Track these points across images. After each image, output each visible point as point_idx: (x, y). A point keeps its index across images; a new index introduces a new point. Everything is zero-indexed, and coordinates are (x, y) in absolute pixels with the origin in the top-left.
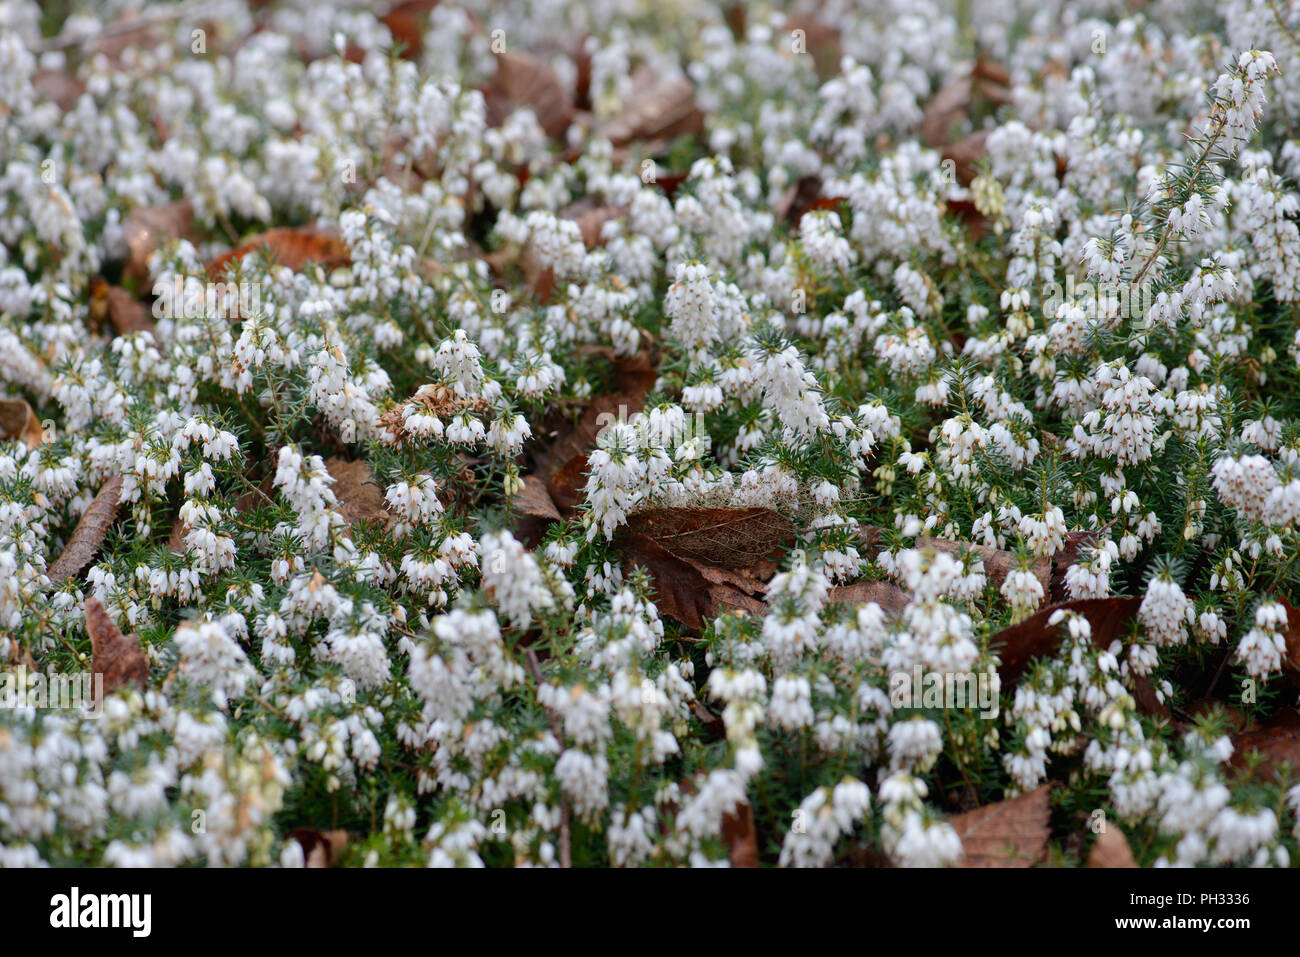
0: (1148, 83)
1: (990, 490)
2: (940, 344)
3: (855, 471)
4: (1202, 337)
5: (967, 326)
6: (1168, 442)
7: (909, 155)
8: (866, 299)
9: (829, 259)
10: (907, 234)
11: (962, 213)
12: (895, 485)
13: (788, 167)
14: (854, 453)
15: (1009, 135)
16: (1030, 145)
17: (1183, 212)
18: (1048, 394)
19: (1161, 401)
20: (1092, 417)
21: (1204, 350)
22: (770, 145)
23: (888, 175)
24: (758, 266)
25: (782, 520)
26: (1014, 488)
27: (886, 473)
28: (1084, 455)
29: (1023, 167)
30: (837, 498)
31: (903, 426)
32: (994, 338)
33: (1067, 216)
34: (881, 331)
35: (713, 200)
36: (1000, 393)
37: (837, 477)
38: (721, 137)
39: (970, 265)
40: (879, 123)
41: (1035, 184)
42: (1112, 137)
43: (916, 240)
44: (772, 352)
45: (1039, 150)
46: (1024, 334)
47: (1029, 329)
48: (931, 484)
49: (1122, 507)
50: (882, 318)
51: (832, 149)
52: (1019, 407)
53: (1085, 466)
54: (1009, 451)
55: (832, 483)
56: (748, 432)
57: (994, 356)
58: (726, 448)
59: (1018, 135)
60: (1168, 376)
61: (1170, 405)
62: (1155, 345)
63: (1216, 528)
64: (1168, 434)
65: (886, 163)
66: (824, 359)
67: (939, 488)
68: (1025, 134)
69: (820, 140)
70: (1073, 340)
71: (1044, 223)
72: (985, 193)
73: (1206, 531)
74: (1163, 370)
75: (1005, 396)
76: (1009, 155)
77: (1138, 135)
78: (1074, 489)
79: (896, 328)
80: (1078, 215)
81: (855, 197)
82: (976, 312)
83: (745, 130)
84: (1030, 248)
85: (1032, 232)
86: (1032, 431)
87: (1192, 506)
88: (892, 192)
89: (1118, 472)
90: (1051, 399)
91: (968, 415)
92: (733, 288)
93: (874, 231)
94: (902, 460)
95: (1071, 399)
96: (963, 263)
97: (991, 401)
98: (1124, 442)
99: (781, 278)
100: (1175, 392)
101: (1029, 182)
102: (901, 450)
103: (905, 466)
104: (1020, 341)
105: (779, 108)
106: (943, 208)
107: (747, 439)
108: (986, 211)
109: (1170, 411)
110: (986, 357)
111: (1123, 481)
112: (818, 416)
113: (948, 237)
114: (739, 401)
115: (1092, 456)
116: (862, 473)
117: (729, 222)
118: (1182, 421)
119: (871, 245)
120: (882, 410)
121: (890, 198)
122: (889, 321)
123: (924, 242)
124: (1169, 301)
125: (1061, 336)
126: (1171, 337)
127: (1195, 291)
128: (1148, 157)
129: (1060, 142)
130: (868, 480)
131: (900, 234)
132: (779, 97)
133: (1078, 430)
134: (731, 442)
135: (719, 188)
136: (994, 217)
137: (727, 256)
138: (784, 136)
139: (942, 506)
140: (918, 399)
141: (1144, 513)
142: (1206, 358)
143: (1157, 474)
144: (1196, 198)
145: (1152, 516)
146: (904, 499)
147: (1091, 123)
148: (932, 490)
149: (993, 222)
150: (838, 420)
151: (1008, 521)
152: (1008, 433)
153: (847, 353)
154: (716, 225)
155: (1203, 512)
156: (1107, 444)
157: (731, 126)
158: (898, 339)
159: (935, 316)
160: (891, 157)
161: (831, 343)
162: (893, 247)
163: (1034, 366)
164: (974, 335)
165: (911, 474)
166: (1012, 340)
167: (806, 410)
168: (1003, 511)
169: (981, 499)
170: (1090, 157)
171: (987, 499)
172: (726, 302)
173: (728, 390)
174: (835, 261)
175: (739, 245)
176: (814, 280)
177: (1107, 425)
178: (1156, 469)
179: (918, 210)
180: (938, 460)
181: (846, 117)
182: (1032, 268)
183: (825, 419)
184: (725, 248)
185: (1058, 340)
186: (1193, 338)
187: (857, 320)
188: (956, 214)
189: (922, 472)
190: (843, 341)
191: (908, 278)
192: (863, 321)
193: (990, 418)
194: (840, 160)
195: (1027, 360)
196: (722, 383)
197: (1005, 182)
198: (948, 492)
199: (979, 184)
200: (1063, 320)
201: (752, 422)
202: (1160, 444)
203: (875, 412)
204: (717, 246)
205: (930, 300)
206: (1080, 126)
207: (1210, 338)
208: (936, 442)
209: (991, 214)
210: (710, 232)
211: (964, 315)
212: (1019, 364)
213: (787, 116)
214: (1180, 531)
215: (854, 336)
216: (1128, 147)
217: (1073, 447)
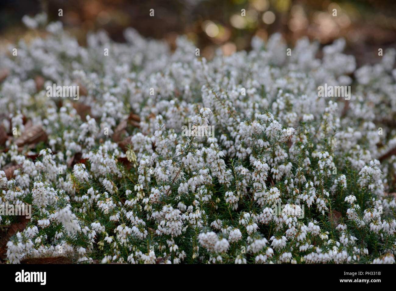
0: (180, 119)
1: (133, 247)
2: (118, 202)
3: (91, 244)
4: (197, 196)
5: (126, 196)
6: (187, 229)
7: (108, 144)
8: (94, 190)
9: (82, 178)
10: (107, 169)
11: (123, 162)
12: (104, 247)
13: (72, 150)
14: (90, 238)
15: (138, 137)
16: (144, 140)
17: (186, 158)
18: (150, 216)
19: (184, 216)
20: (163, 222)
21: (198, 200)
22: (66, 144)
23: (100, 151)
24: (62, 181)
25: (69, 260)
26: (141, 246)
27: (101, 243)
28: (161, 234)
29: (142, 146)
30: (85, 252)
31: (106, 228)
32: (133, 200)
33: (155, 161)
34: (99, 199)
35: (47, 162)
36: (135, 217)
37: (85, 246)
38: (52, 142)
39: (126, 177)
40: (100, 135)
41: (146, 152)
42: (168, 136)
43: (110, 171)
44: (61, 208)
45: (147, 141)
46: (142, 198)
47: (143, 196)
48: (115, 246)
49: (173, 250)
50: (98, 196)
51: (85, 144)
52: (141, 221)
53: (162, 237)
54: (138, 234)
55: (83, 247)
56: (58, 233)
57: (134, 205)
58: (52, 238)
59: (140, 137)
60: (187, 208)
61: (187, 217)
62: (183, 199)
63: (204, 254)
64: (187, 226)
65: (101, 148)
66: (82, 209)
67: (117, 247)
68: (143, 136)
69: (81, 141)
70: (156, 199)
71: (146, 164)
72: (130, 155)
73: (200, 256)
74: (185, 207)
75: (137, 218)
76: (138, 143)
77: (175, 135)
78: (158, 245)
79: (103, 198)
80: (158, 161)
81: (90, 158)
82: (128, 192)
83: (60, 139)
84: (142, 172)
85: (143, 167)
86: (145, 228)
87: (195, 248)
88: (102, 156)
89: (172, 239)
90: (151, 217)
91: (124, 224)
92: (53, 189)
93: (97, 168)
94: (105, 239)
95: (157, 217)
96: (124, 177)
97: (132, 219)
98: (173, 230)
99: (69, 184)
100: (189, 213)
101: (145, 151)
102: (105, 236)
103: (106, 241)
104: (141, 200)
105: (69, 132)
106: (117, 160)
107: (58, 235)
108: (131, 161)
109: (188, 219)
110: (131, 206)
111: (173, 242)
112: (77, 227)
113: (119, 169)
114: (56, 224)
115: (164, 235)
116: (93, 244)
117: (52, 168)
118: (191, 222)
119: (96, 173)
120: (99, 224)
121: (101, 158)
122: (101, 196)
123: (112, 171)
124: (184, 186)
125: (153, 198)
126: (187, 196)
127: (192, 182)
128: (179, 142)
129: (153, 139)
130: (96, 246)
131: (105, 169)
132: (69, 129)
133: (159, 227)
134: (53, 236)
135: (48, 158)
136: (133, 162)
137: (52, 179)
138: (70, 140)
139: (119, 252)
140: (110, 220)
141: (180, 251)
142: (198, 202)
143: (184, 239)
144: (190, 154)
145: (183, 252)
146: (107, 251)
147: (161, 132)
148: (115, 248)
149: (133, 164)
150: (84, 228)
151: (139, 256)
152: (138, 229)
153: (89, 207)
154: (48, 169)
155: (198, 250)
156: (168, 231)
157: (55, 138)
158: (103, 202)
159: (116, 194)
160: (102, 146)
161: (84, 204)
162: (103, 173)
163: (146, 208)
164: (128, 199)
165: (108, 243)
166: (138, 200)
167: (73, 226)
168: (137, 253)
169: (130, 250)
170: (161, 143)
171: (132, 249)
172: (50, 193)
173: (52, 220)
174: (84, 179)
175: (56, 175)
176: (78, 185)
177: (167, 225)
178: (184, 237)
179: (109, 162)
180: (117, 238)
181: (89, 134)
182: (143, 178)
183: (79, 228)
184: (51, 177)
185: (152, 199)
186: (194, 196)
187: (91, 197)
188: (121, 162)
189: (112, 242)
190: (87, 203)
191: (106, 183)
192: (93, 197)
193: (133, 224)
194: (87, 147)
195: (143, 206)
196: (50, 218)
197: (137, 152)
198: (120, 248)
199: (128, 153)
200: (153, 193)
201: (59, 230)
202: (185, 229)
203: (96, 225)
204: (49, 176)
205: (114, 189)
206: (158, 133)
207: (200, 196)
208: (116, 233)
209: (132, 161)
210: (46, 172)
211: (125, 193)
212: (141, 208)
213: (72, 134)
214: (191, 256)
215: (91, 201)
216: (173, 139)
217: (158, 232)
